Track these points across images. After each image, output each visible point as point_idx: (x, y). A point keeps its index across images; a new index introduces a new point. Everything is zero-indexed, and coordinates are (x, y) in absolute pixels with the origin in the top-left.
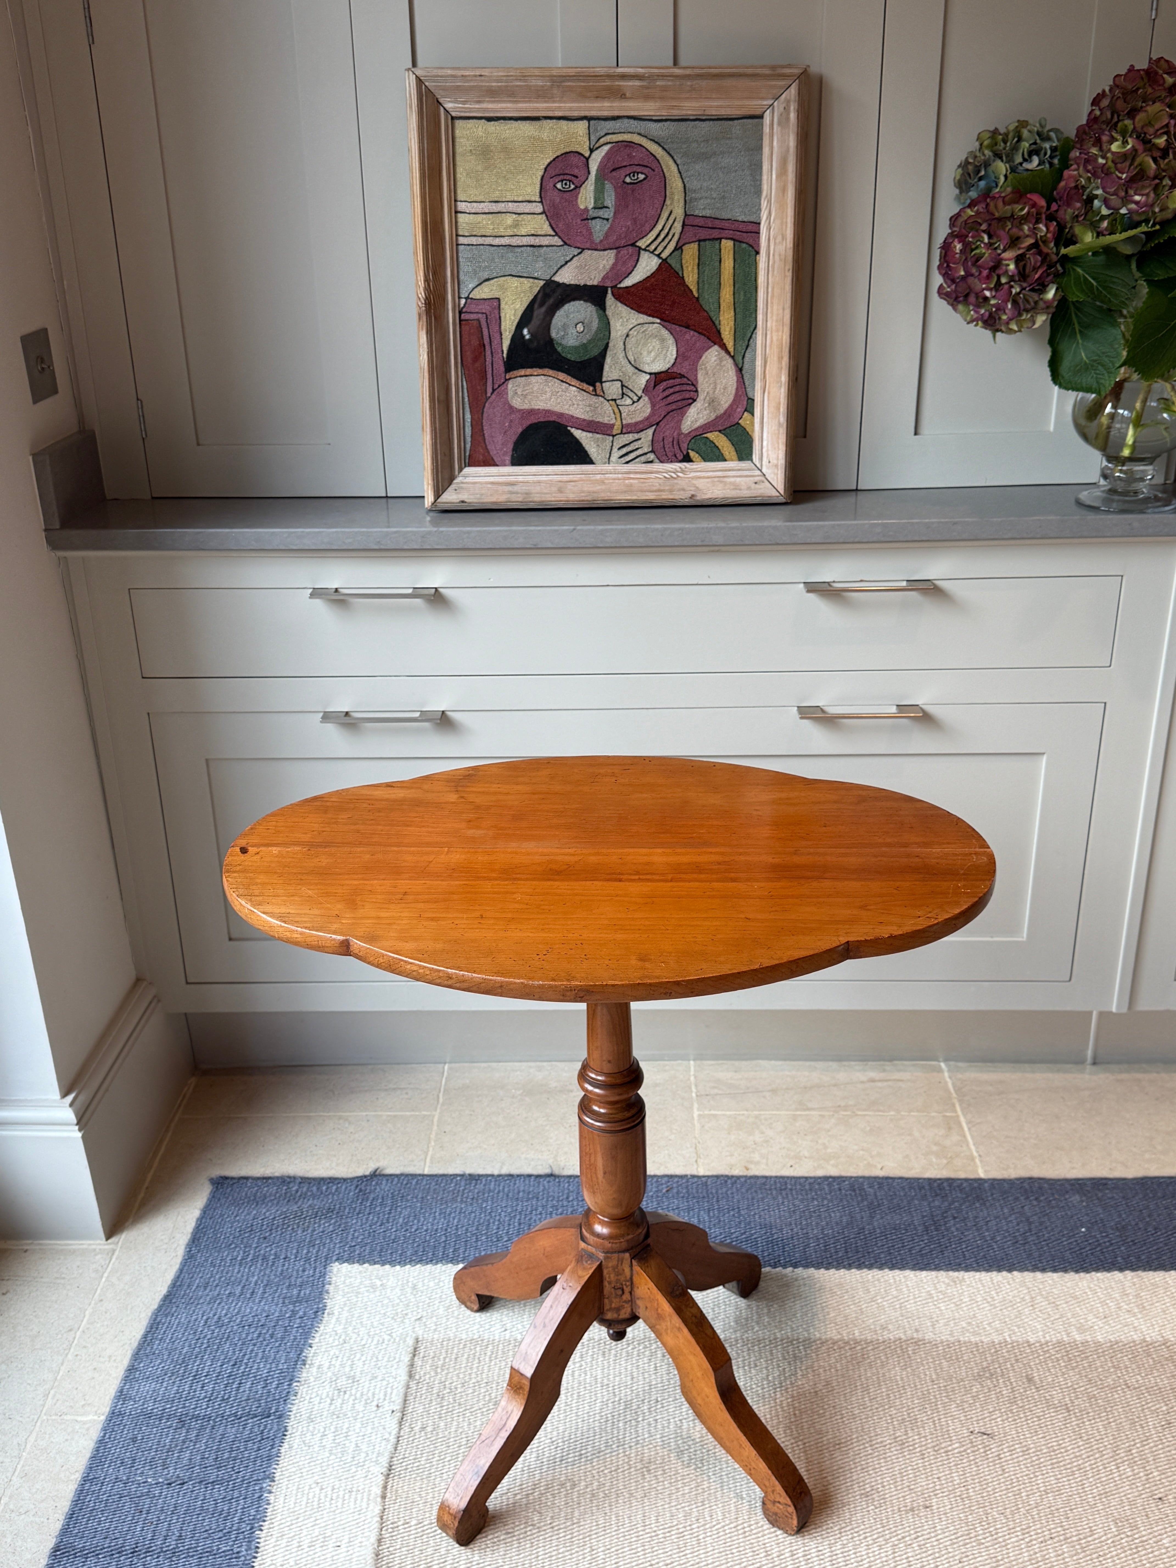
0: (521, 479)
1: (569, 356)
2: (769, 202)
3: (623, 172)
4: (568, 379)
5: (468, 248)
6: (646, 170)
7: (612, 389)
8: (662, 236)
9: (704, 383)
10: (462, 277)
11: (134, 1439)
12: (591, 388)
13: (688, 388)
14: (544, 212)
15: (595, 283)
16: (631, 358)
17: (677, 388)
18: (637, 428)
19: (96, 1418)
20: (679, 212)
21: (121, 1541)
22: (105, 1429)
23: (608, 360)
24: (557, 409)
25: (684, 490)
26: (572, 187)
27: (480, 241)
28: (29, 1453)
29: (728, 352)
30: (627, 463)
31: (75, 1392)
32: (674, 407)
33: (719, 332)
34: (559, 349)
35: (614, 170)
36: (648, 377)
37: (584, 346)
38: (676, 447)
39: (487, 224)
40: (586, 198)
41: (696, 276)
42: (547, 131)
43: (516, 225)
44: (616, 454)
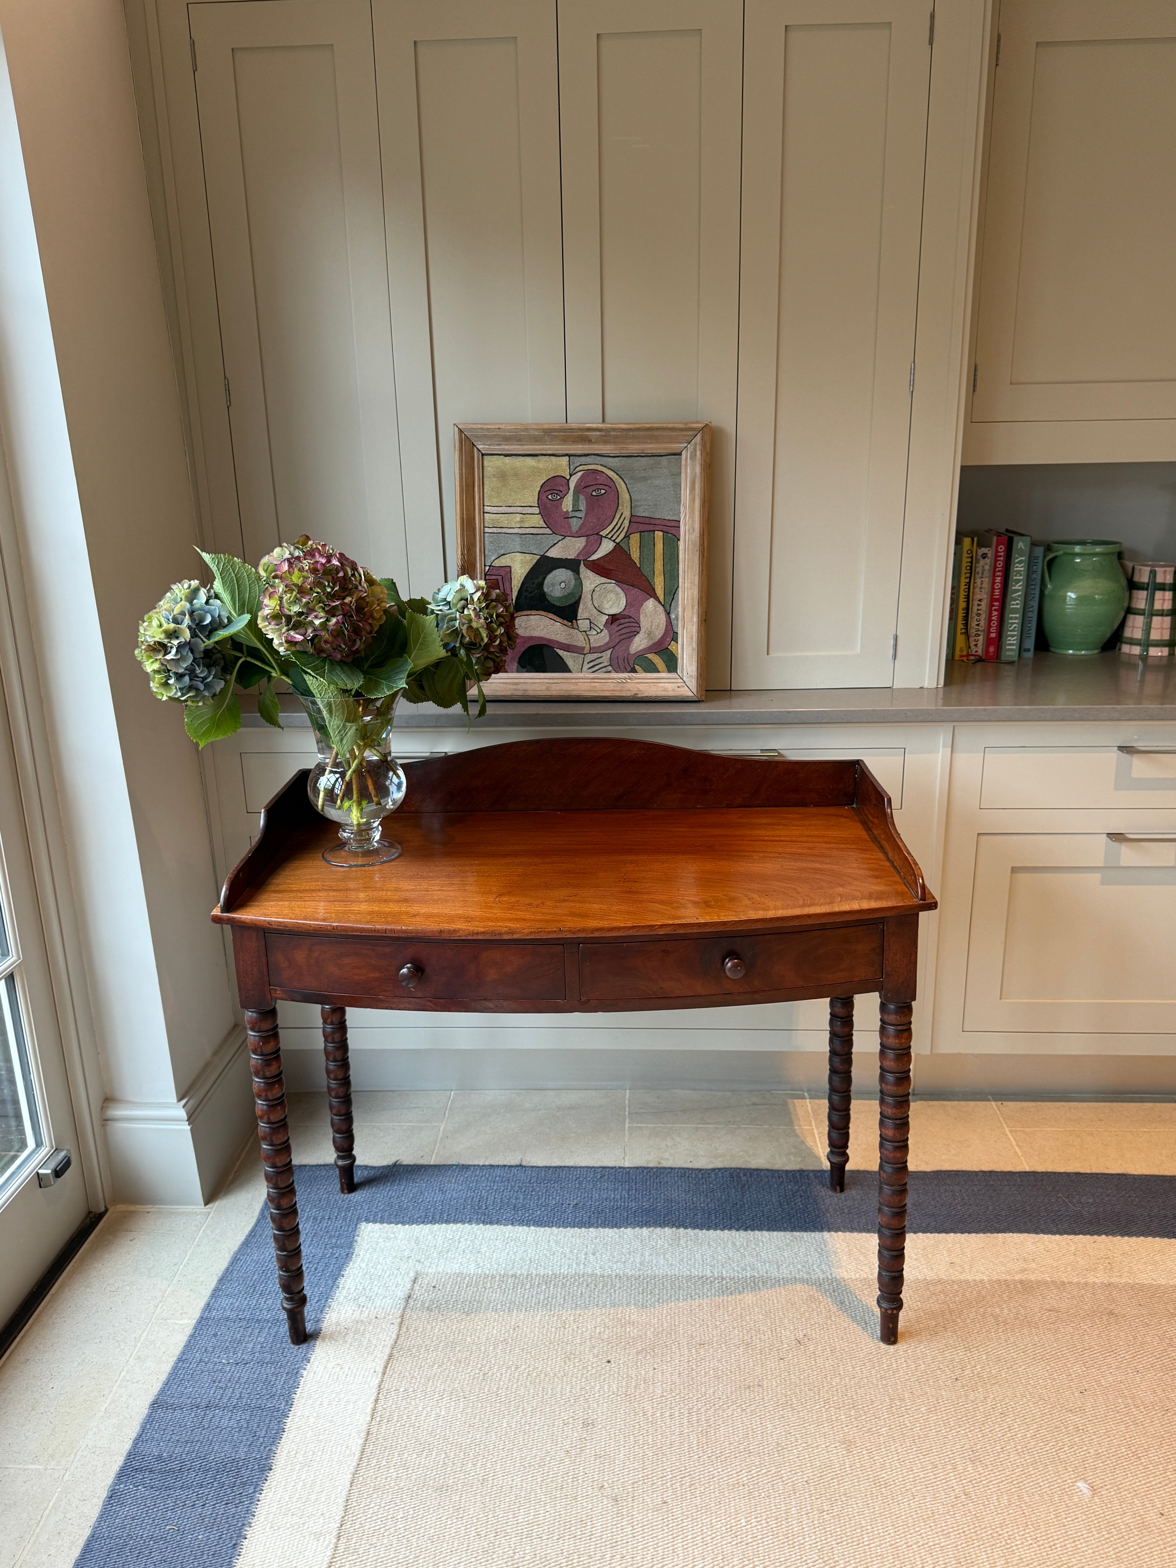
0: (522, 681)
1: (555, 603)
2: (685, 508)
3: (592, 488)
4: (555, 617)
5: (491, 535)
6: (606, 488)
7: (583, 624)
8: (616, 528)
9: (644, 622)
10: (486, 553)
11: (215, 1335)
12: (570, 624)
13: (634, 625)
14: (540, 513)
15: (573, 557)
16: (596, 605)
17: (627, 625)
18: (600, 650)
19: (190, 1321)
20: (627, 514)
21: (199, 1400)
22: (195, 1328)
23: (581, 606)
24: (548, 636)
25: (630, 690)
26: (559, 497)
27: (499, 530)
28: (142, 1344)
29: (660, 602)
30: (594, 672)
31: (176, 1305)
32: (624, 636)
33: (654, 590)
34: (549, 598)
35: (586, 487)
36: (607, 617)
37: (565, 597)
38: (626, 662)
39: (504, 520)
40: (567, 504)
41: (639, 554)
42: (543, 463)
43: (522, 521)
44: (586, 666)
